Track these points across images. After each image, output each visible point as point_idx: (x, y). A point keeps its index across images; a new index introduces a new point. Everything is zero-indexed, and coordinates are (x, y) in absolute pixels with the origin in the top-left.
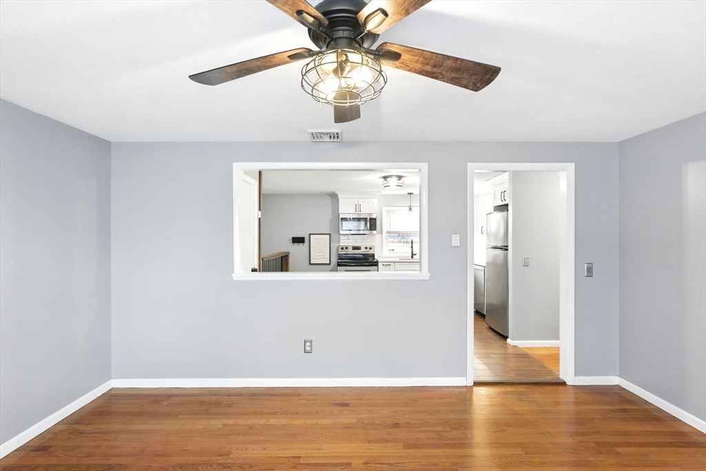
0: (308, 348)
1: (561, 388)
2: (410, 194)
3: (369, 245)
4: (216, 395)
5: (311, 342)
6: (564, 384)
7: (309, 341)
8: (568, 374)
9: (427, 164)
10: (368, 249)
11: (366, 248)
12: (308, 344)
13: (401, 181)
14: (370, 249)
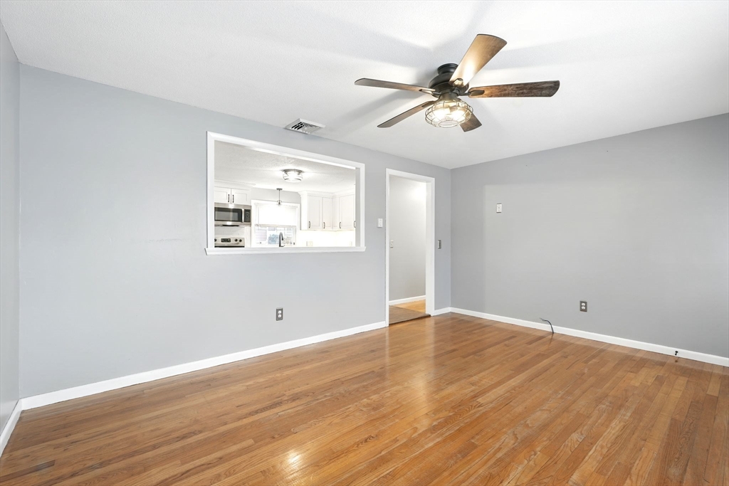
0: (280, 316)
1: (427, 319)
2: (279, 189)
3: (238, 237)
4: (197, 376)
5: (282, 310)
6: (429, 316)
7: (280, 310)
8: (431, 310)
9: (364, 165)
10: (238, 241)
11: (236, 240)
12: (280, 312)
13: (300, 175)
14: (241, 241)
